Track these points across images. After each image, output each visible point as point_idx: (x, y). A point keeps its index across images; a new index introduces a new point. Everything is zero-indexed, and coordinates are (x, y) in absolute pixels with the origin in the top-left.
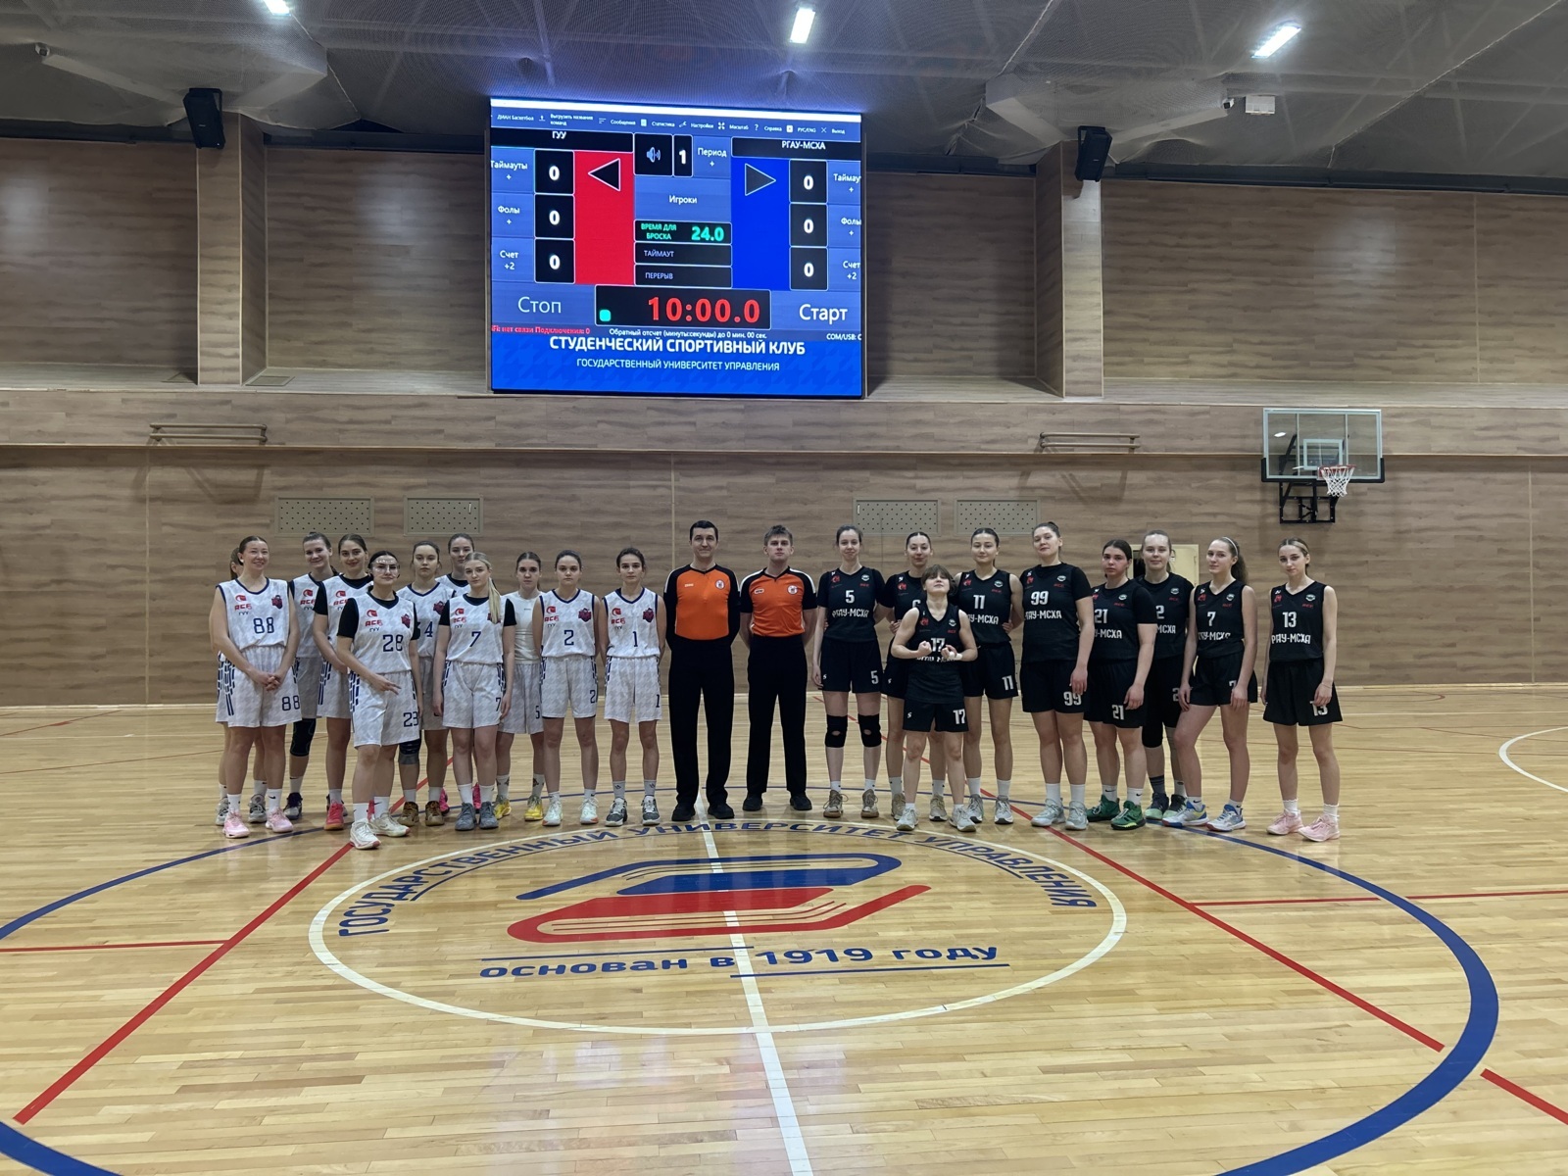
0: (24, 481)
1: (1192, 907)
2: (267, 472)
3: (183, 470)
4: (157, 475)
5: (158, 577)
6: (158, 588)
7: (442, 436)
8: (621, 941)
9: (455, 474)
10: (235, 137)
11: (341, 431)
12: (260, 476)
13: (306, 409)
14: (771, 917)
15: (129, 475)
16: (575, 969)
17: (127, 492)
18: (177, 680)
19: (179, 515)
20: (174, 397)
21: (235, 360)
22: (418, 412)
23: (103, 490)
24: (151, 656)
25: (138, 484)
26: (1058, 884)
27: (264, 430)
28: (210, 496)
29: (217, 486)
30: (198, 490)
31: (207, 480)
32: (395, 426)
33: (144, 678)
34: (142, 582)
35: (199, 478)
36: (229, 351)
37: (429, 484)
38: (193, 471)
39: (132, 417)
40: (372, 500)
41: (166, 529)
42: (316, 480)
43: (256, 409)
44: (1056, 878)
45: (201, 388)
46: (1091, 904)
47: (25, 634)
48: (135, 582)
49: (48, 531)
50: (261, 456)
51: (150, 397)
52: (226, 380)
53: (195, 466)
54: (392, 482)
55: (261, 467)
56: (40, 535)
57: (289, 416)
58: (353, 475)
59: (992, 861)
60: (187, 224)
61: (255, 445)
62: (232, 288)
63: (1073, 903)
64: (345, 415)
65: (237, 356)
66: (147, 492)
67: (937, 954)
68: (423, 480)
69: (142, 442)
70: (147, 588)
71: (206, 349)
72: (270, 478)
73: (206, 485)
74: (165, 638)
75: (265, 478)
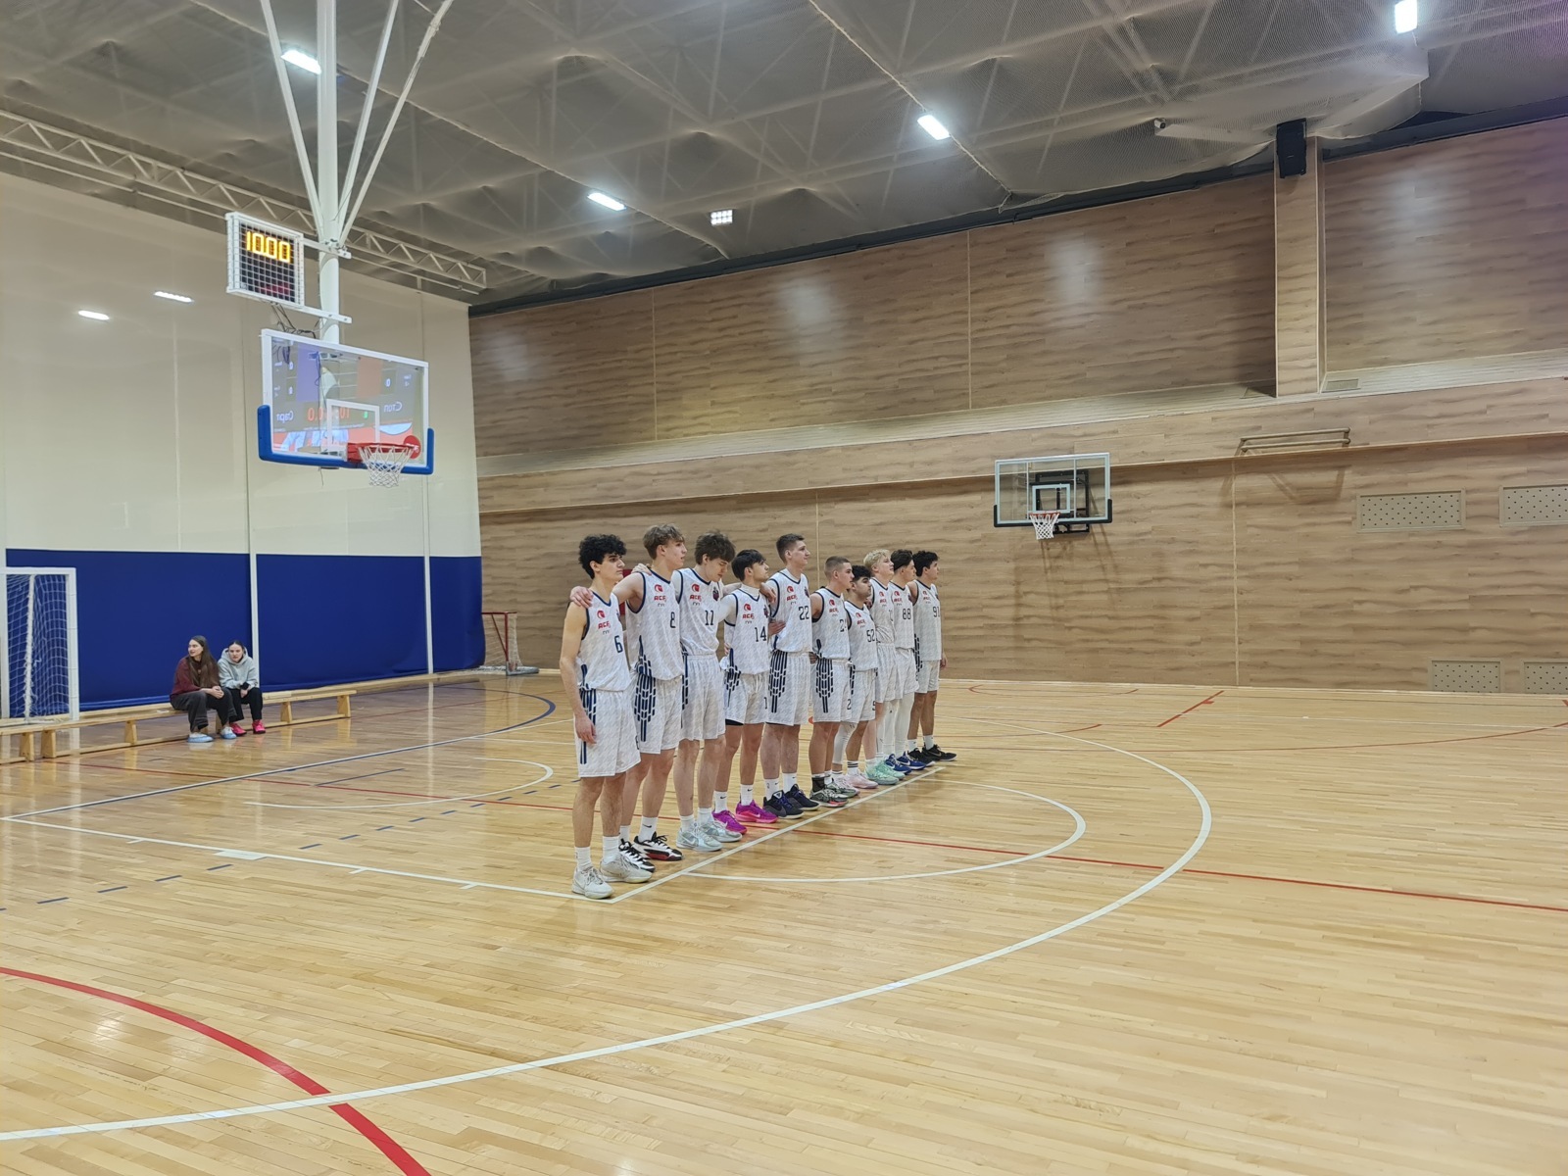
0: (1129, 495)
2: (1347, 472)
3: (1266, 477)
4: (1242, 483)
5: (1244, 573)
6: (1245, 583)
7: (1546, 421)
9: (1560, 459)
10: (1312, 158)
11: (1428, 426)
12: (1341, 477)
13: (1392, 407)
15: (1217, 484)
17: (1216, 500)
18: (1264, 666)
19: (1261, 517)
20: (1259, 411)
21: (1313, 370)
22: (1517, 399)
23: (1193, 499)
24: (1240, 643)
25: (1225, 492)
27: (1347, 433)
28: (1291, 498)
29: (1299, 489)
30: (1281, 494)
31: (1288, 484)
32: (1490, 416)
33: (1234, 663)
34: (1231, 578)
35: (1281, 482)
36: (1308, 362)
37: (1528, 472)
38: (1274, 475)
39: (1220, 433)
40: (1463, 492)
41: (1251, 531)
42: (1401, 476)
43: (1338, 414)
45: (1279, 400)
47: (1133, 623)
48: (1225, 578)
49: (1150, 536)
50: (1342, 458)
51: (1236, 413)
52: (1303, 390)
53: (1276, 472)
54: (1484, 473)
55: (1341, 468)
56: (1143, 540)
57: (1373, 417)
58: (1441, 469)
61: (1339, 448)
62: (1307, 303)
64: (1433, 410)
65: (1314, 366)
66: (1233, 498)
68: (1522, 469)
69: (1230, 454)
70: (1235, 584)
71: (1281, 364)
72: (1351, 478)
73: (1287, 488)
75: (1345, 479)
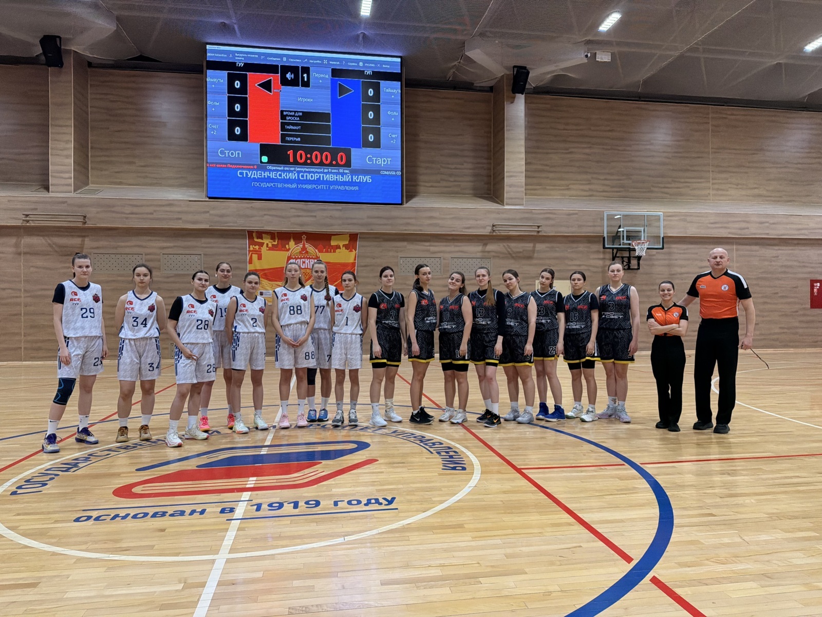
1: (519, 471)
2: (87, 239)
3: (41, 238)
4: (28, 241)
5: (28, 294)
6: (29, 300)
7: (180, 221)
8: (176, 497)
9: (188, 241)
10: (69, 62)
11: (127, 218)
12: (83, 241)
13: (107, 206)
14: (275, 481)
15: (13, 240)
16: (135, 517)
17: (12, 250)
18: (39, 349)
19: (39, 262)
20: (36, 199)
21: (70, 180)
22: (168, 209)
24: (24, 336)
25: (17, 245)
26: (451, 457)
27: (85, 217)
28: (56, 251)
29: (60, 246)
30: (50, 249)
31: (54, 243)
32: (155, 216)
33: (21, 348)
34: (20, 297)
35: (49, 241)
36: (67, 175)
37: (175, 246)
38: (46, 238)
39: (13, 209)
40: (144, 254)
41: (32, 269)
42: (114, 244)
43: (81, 206)
44: (451, 454)
45: (51, 194)
46: (464, 469)
48: (17, 297)
50: (83, 231)
51: (23, 199)
52: (65, 191)
53: (48, 236)
54: (155, 245)
55: (84, 237)
57: (99, 210)
58: (134, 241)
60: (44, 108)
61: (80, 225)
62: (68, 142)
63: (454, 468)
64: (128, 210)
65: (71, 178)
66: (22, 249)
67: (359, 502)
68: (171, 245)
69: (18, 223)
70: (22, 300)
71: (54, 174)
72: (88, 242)
73: (54, 246)
74: (32, 327)
75: (86, 242)
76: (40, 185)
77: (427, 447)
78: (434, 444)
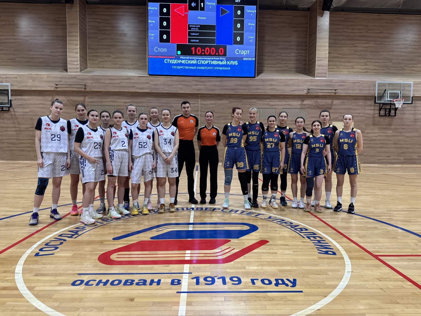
0: (22, 99)
1: (377, 257)
2: (86, 97)
3: (64, 97)
7: (134, 88)
9: (138, 99)
10: (77, 0)
11: (106, 86)
12: (85, 99)
13: (97, 80)
14: (203, 255)
15: (50, 98)
20: (61, 76)
21: (78, 66)
22: (128, 81)
23: (43, 102)
26: (319, 242)
27: (85, 85)
28: (71, 104)
29: (73, 101)
30: (68, 103)
31: (71, 100)
32: (121, 85)
35: (68, 98)
36: (76, 63)
38: (67, 97)
39: (50, 81)
40: (116, 106)
42: (100, 100)
43: (83, 80)
44: (318, 239)
45: (69, 73)
47: (24, 141)
49: (29, 113)
50: (85, 93)
51: (54, 76)
52: (75, 71)
53: (67, 96)
54: (121, 101)
55: (85, 96)
56: (27, 114)
57: (92, 82)
58: (110, 99)
59: (292, 229)
60: (64, 27)
61: (83, 90)
62: (76, 45)
63: (326, 253)
64: (108, 81)
65: (78, 64)
68: (130, 101)
69: (53, 89)
71: (70, 62)
72: (87, 99)
73: (70, 101)
76: (63, 69)
77: (298, 232)
78: (301, 229)
